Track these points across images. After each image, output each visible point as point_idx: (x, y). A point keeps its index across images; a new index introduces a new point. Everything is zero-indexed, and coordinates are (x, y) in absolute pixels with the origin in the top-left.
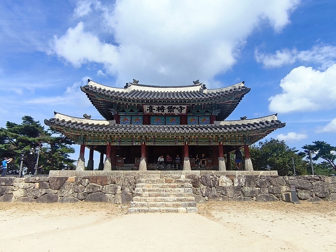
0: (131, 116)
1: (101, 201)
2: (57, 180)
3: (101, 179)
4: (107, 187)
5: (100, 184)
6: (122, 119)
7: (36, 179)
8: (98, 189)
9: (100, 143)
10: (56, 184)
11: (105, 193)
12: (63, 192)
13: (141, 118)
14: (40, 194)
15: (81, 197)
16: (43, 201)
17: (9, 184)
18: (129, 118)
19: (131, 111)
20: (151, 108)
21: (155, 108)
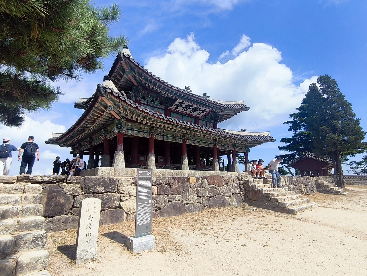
0: (153, 107)
1: (224, 206)
2: (179, 181)
3: (217, 180)
4: (224, 189)
5: (217, 186)
7: (153, 180)
8: (218, 192)
9: (143, 134)
10: (179, 187)
11: (224, 196)
12: (188, 198)
13: (162, 112)
14: (163, 204)
15: (205, 203)
16: (169, 214)
17: (111, 189)
19: (152, 101)
20: (180, 104)
21: (184, 105)
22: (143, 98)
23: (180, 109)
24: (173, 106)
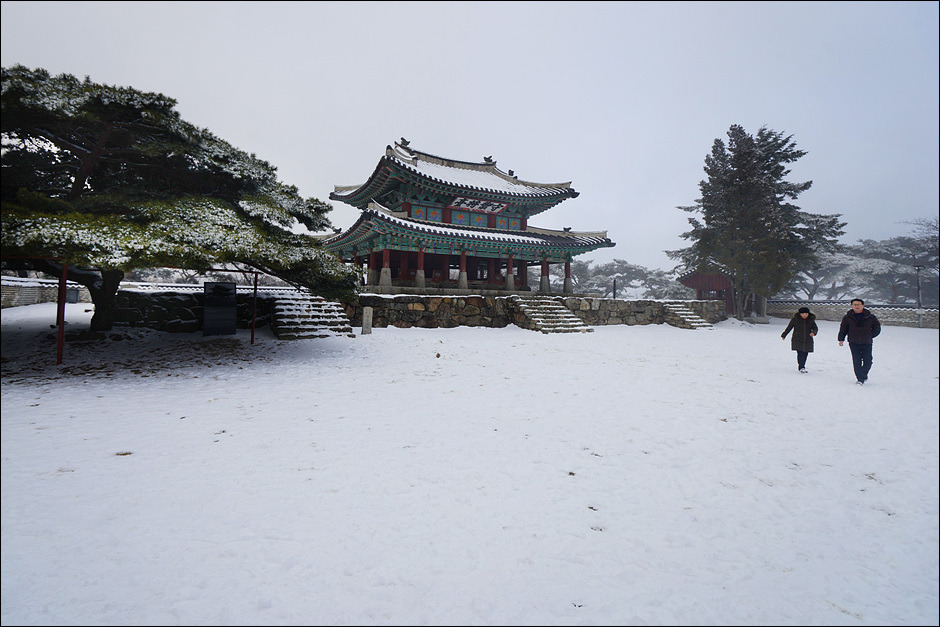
0: (427, 207)
3: (477, 301)
6: (414, 210)
9: (410, 248)
13: (439, 212)
18: (423, 210)
19: (426, 199)
20: (462, 202)
21: (468, 202)
22: (415, 198)
23: (463, 206)
24: (453, 204)
